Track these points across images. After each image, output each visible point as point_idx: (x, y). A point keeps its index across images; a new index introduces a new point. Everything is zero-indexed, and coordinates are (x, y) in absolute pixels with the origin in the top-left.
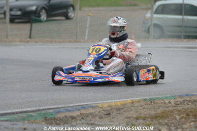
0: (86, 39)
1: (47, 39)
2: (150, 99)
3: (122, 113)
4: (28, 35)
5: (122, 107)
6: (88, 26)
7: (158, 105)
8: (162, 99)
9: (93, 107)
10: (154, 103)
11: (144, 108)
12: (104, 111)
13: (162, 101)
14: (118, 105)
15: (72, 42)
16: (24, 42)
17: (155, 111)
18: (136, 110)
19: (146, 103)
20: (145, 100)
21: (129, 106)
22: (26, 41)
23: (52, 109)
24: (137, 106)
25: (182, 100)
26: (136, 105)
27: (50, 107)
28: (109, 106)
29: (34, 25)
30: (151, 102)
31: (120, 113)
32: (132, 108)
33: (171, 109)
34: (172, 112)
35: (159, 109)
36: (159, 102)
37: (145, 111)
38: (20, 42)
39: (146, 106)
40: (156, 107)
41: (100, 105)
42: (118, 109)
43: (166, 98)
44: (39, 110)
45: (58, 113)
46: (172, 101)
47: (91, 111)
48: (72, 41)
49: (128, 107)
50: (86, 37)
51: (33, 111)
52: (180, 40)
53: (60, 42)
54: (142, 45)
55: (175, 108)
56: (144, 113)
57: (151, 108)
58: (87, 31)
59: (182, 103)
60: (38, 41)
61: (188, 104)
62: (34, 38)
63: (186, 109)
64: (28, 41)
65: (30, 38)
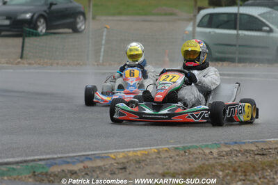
0: (101, 61)
1: (46, 60)
2: (184, 147)
3: (143, 167)
4: (20, 54)
5: (144, 159)
6: (104, 42)
7: (195, 156)
8: (200, 148)
9: (102, 158)
10: (189, 154)
11: (174, 161)
12: (117, 163)
13: (201, 151)
14: (138, 156)
15: (81, 65)
16: (12, 64)
17: (190, 165)
18: (163, 163)
19: (177, 153)
20: (176, 149)
21: (154, 157)
22: (16, 62)
23: (44, 159)
24: (165, 158)
25: (229, 149)
26: (163, 156)
27: (41, 157)
28: (124, 157)
29: (27, 40)
30: (185, 152)
31: (140, 168)
32: (158, 160)
33: (212, 162)
34: (213, 166)
35: (195, 161)
36: (196, 151)
37: (176, 165)
38: (7, 63)
39: (177, 158)
40: (191, 159)
41: (112, 156)
42: (138, 162)
43: (207, 146)
44: (26, 161)
45: (51, 165)
46: (215, 151)
47: (99, 163)
48: (81, 63)
49: (152, 159)
50: (101, 58)
51: (17, 163)
52: (233, 64)
53: (64, 65)
55: (218, 161)
56: (174, 167)
57: (184, 160)
58: (102, 50)
59: (229, 154)
60: (33, 62)
61: (236, 156)
62: (27, 58)
63: (234, 162)
64: (19, 63)
65: (22, 57)
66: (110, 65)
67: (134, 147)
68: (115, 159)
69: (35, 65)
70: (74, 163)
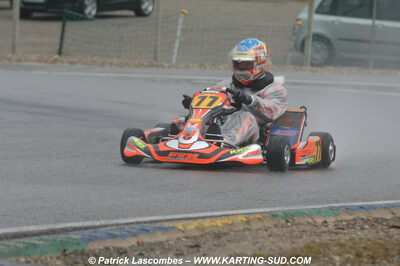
0: (174, 62)
1: (95, 58)
2: (285, 215)
3: (225, 245)
4: (57, 47)
5: (226, 231)
6: (179, 33)
7: (302, 228)
8: (309, 214)
9: (165, 230)
10: (293, 224)
11: (270, 236)
12: (187, 238)
13: (310, 220)
14: (217, 226)
15: (146, 67)
16: (46, 62)
17: (293, 243)
18: (254, 238)
19: (275, 222)
20: (274, 216)
21: (241, 228)
22: (52, 59)
23: (80, 229)
24: (257, 230)
25: (351, 217)
26: (254, 226)
27: (77, 224)
28: (197, 228)
29: (70, 25)
30: (287, 221)
31: (219, 245)
32: (247, 233)
33: (326, 238)
34: (326, 246)
35: (301, 237)
36: (303, 220)
37: (272, 242)
38: (39, 61)
39: (275, 230)
40: (295, 234)
41: (180, 225)
42: (218, 236)
43: (319, 212)
44: (54, 232)
45: (91, 239)
46: (331, 220)
47: (161, 237)
48: (146, 64)
49: (238, 231)
50: (175, 57)
51: (40, 234)
53: (121, 65)
54: (286, 78)
55: (334, 237)
56: (270, 246)
57: (284, 235)
58: (177, 45)
59: (351, 225)
60: (77, 60)
61: (362, 228)
62: (68, 55)
63: (358, 240)
64: (56, 60)
65: (60, 53)
66: (187, 67)
67: (212, 210)
68: (183, 232)
69: (78, 66)
70: (123, 237)
